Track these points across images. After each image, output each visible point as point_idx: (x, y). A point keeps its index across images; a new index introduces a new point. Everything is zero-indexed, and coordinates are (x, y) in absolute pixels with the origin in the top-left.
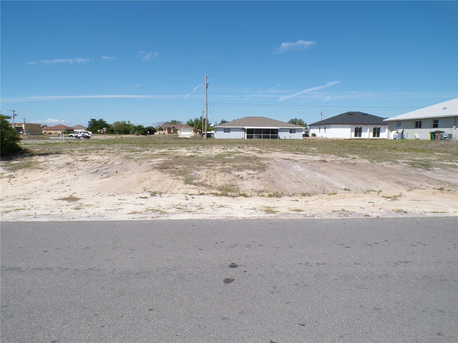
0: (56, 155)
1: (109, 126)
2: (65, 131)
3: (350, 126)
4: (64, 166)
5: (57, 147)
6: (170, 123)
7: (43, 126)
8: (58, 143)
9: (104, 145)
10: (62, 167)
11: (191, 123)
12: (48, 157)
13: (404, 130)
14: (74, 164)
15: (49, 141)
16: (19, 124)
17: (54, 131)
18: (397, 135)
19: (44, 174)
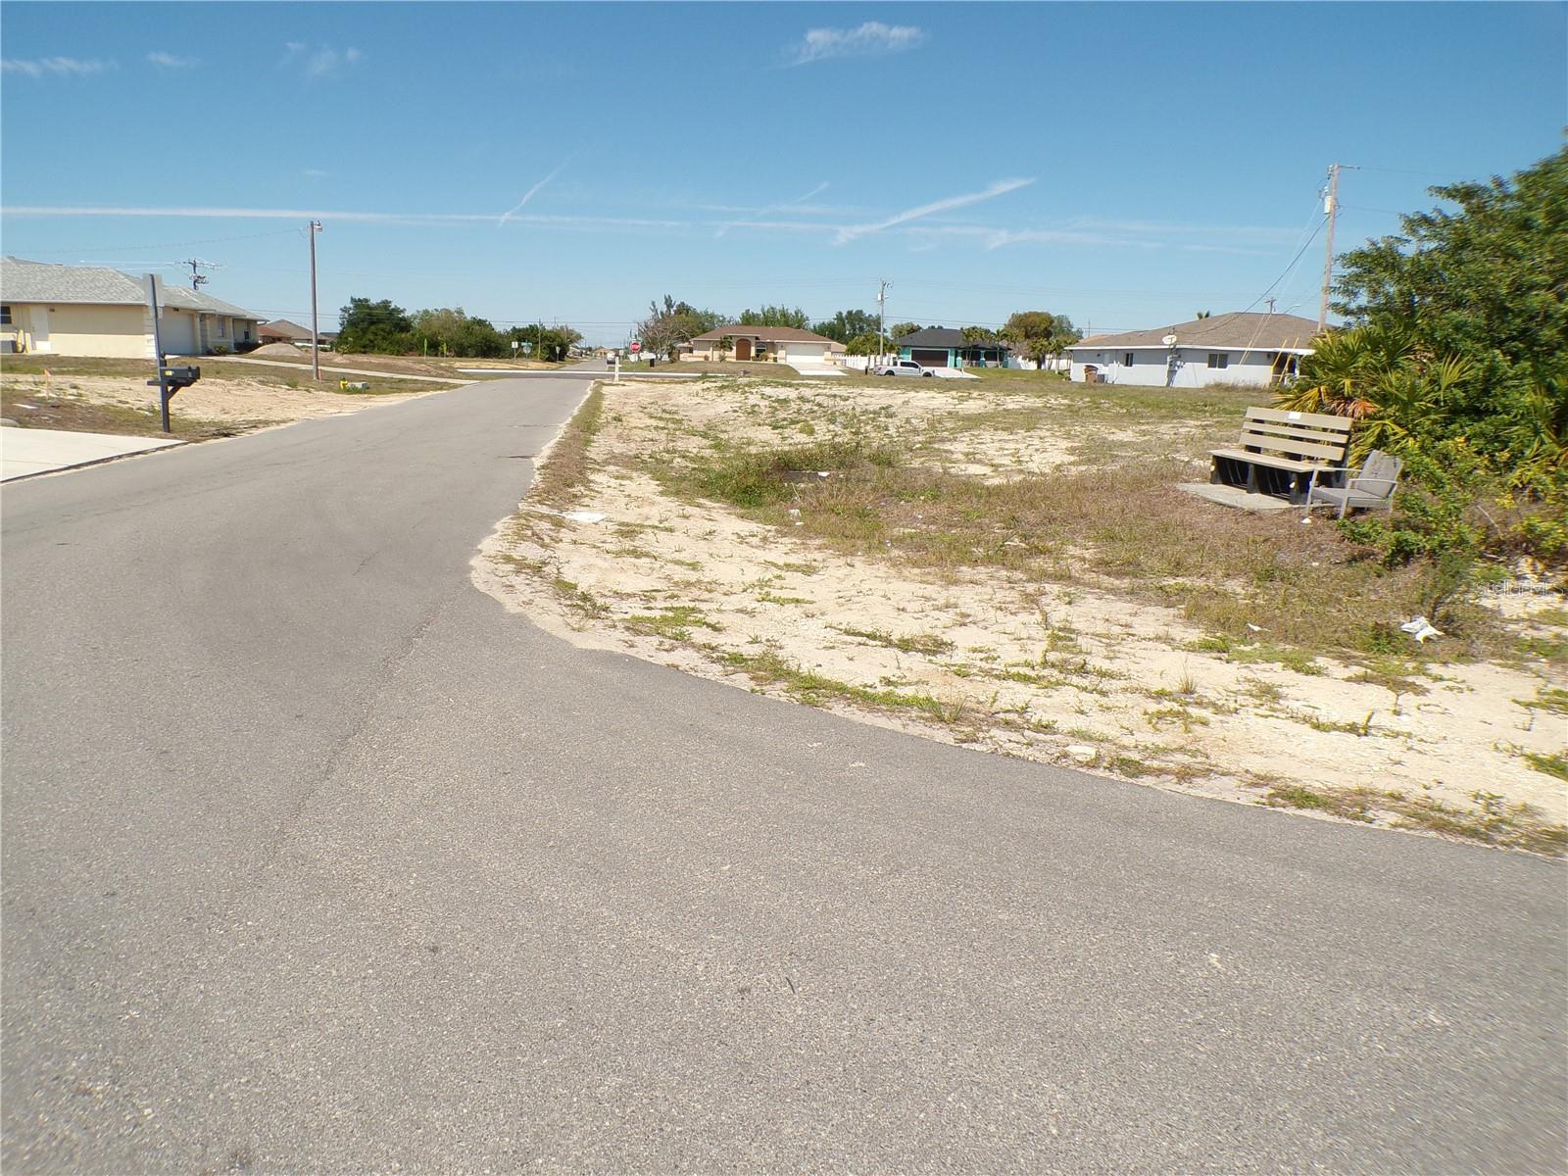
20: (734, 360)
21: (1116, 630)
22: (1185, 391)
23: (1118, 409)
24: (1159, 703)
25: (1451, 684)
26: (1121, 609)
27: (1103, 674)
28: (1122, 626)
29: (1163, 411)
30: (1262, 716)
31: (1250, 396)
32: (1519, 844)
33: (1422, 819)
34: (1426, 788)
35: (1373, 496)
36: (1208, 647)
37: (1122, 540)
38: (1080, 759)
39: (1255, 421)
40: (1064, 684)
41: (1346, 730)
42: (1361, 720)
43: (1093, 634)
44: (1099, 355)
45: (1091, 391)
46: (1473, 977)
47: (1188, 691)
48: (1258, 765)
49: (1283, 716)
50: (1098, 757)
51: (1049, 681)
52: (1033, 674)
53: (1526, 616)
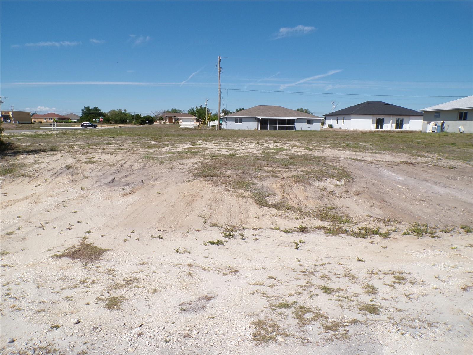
0: (50, 153)
1: (104, 115)
2: (57, 120)
3: (371, 116)
4: (62, 171)
5: (50, 139)
6: (170, 112)
7: (33, 115)
8: (51, 135)
9: (109, 138)
10: (60, 174)
11: (192, 112)
12: (38, 156)
13: (445, 121)
14: (77, 168)
15: (40, 132)
16: (6, 112)
17: (45, 120)
18: (436, 128)
19: (34, 188)
20: (168, 123)
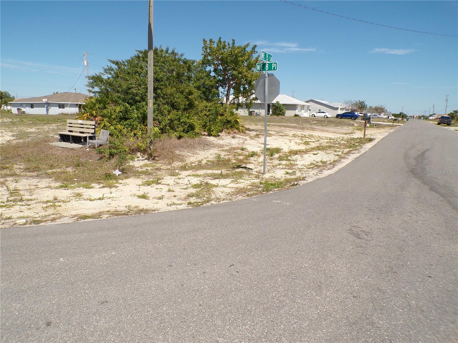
21: (33, 187)
22: (52, 116)
23: (29, 122)
24: (47, 204)
25: (124, 184)
26: (34, 181)
27: (28, 200)
28: (34, 186)
29: (45, 122)
30: (76, 201)
31: (72, 116)
32: (133, 214)
33: (113, 214)
34: (116, 208)
35: (103, 141)
36: (61, 187)
37: (33, 161)
38: (21, 223)
39: (70, 123)
40: (15, 205)
41: (98, 200)
42: (101, 197)
43: (25, 190)
44: (21, 105)
45: (20, 116)
46: (122, 243)
47: (55, 199)
48: (74, 213)
49: (82, 200)
50: (27, 222)
51: (10, 206)
52: (4, 205)
53: (140, 166)
